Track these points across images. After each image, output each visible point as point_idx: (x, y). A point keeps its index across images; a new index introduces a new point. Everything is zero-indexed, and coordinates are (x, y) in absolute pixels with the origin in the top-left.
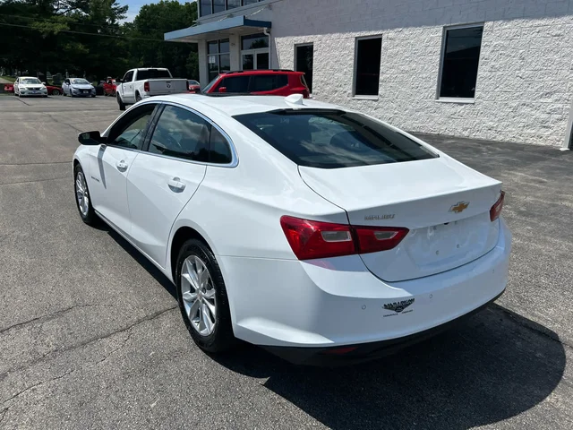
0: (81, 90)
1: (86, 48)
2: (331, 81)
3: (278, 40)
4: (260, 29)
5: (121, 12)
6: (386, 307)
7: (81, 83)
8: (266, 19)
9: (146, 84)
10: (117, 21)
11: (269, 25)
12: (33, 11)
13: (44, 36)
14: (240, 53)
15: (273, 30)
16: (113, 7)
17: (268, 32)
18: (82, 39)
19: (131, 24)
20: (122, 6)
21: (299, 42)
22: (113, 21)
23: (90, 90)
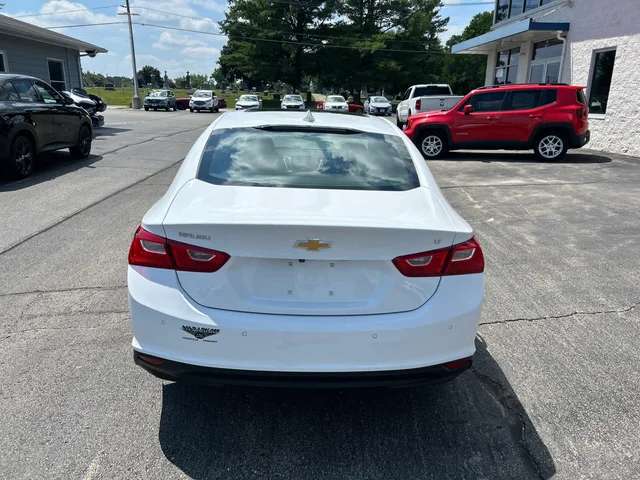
0: (379, 109)
1: (399, 65)
2: (632, 98)
3: (574, 46)
4: (553, 33)
5: (441, 25)
6: (185, 328)
7: (381, 102)
8: (563, 21)
9: (418, 102)
10: (437, 35)
11: (565, 27)
12: (357, 31)
13: (362, 55)
14: (529, 64)
15: (570, 34)
16: (433, 20)
17: (565, 37)
18: (397, 57)
19: (459, 37)
20: (442, 18)
21: (598, 47)
22: (433, 35)
23: (386, 109)
